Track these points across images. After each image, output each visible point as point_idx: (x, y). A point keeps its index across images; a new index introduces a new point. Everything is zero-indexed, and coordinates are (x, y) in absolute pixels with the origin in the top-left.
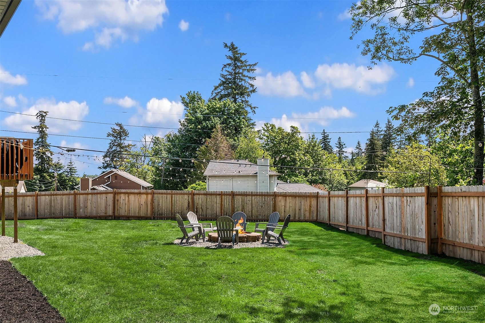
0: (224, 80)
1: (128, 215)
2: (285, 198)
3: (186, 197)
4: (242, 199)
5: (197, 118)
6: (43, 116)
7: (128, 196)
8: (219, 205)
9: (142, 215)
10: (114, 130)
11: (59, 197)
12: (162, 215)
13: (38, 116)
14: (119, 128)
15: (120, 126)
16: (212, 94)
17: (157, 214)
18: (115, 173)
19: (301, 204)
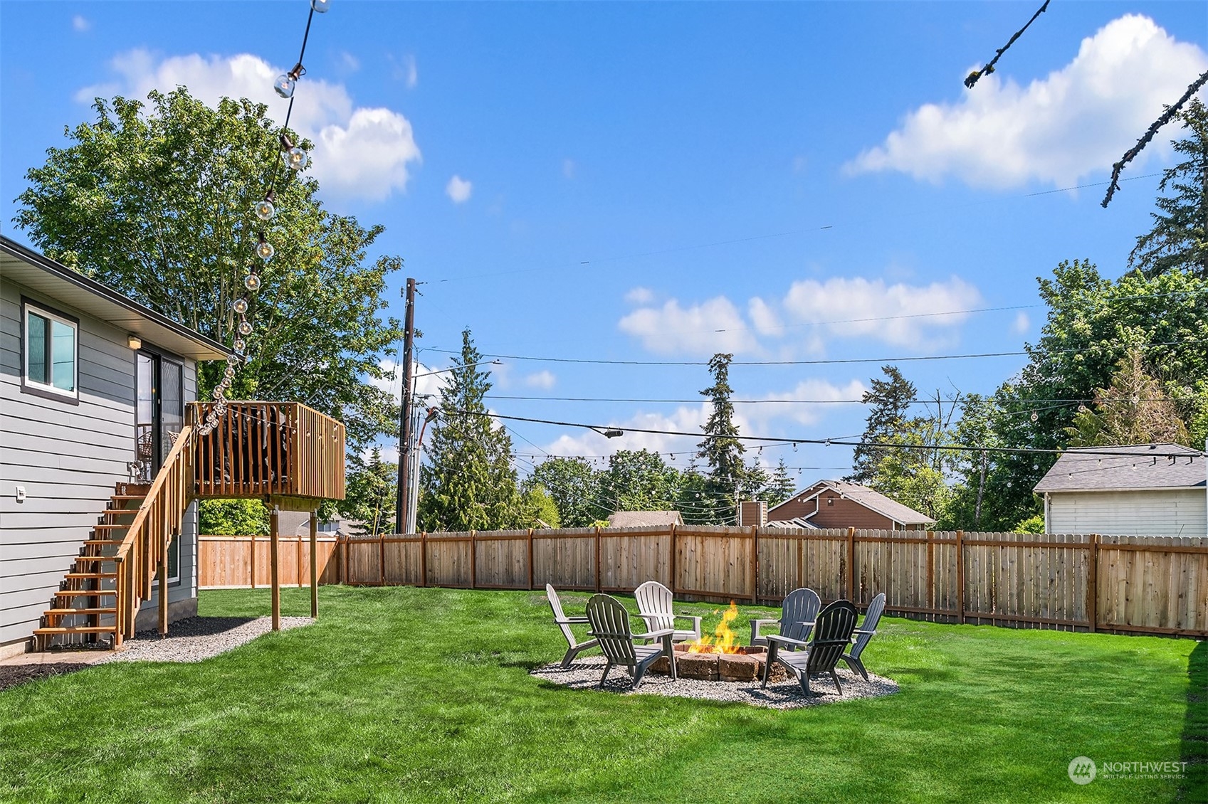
0: (1170, 216)
1: (702, 590)
2: (1128, 556)
3: (835, 545)
4: (990, 555)
5: (1073, 334)
6: (721, 366)
7: (702, 543)
8: (922, 573)
9: (731, 592)
10: (878, 385)
11: (569, 542)
12: (777, 592)
13: (712, 367)
14: (890, 380)
15: (894, 373)
16: (1131, 260)
17: (767, 592)
18: (827, 488)
19: (1187, 578)
